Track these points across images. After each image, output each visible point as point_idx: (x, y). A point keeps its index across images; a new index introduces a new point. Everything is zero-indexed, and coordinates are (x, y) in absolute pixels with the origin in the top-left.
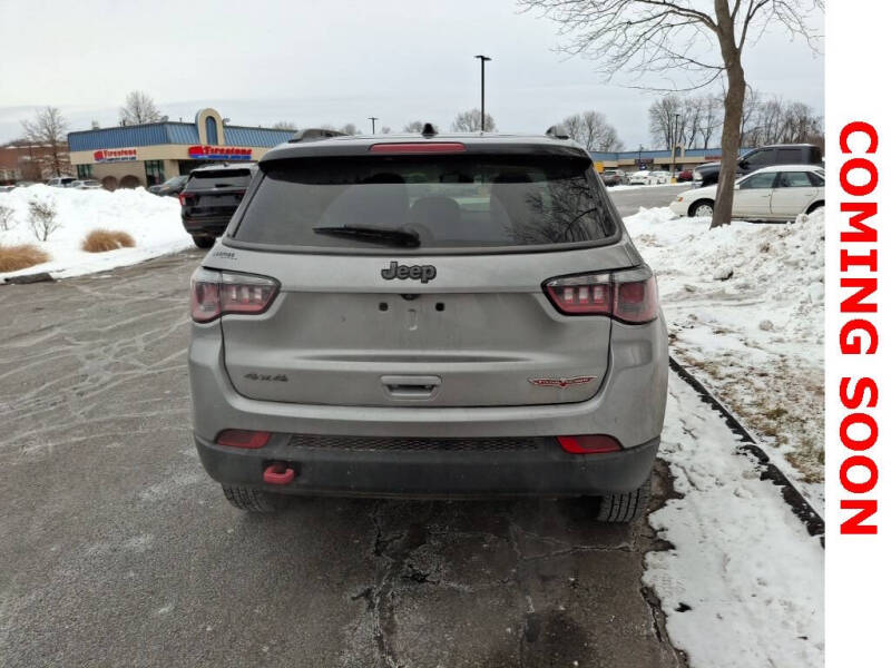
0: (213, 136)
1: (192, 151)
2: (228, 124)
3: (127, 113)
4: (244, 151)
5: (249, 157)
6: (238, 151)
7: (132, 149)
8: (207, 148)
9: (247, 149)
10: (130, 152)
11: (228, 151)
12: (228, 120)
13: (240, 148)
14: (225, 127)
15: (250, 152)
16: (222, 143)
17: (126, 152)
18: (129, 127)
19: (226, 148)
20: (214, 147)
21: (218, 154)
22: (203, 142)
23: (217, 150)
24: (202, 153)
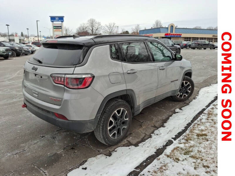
0: (172, 31)
1: (166, 35)
2: (177, 27)
3: (154, 25)
4: (179, 35)
5: (181, 36)
6: (178, 34)
7: (152, 34)
8: (170, 34)
9: (180, 34)
10: (151, 35)
11: (175, 35)
12: (177, 26)
13: (179, 34)
14: (176, 28)
15: (181, 35)
16: (174, 33)
17: (150, 35)
18: (153, 29)
19: (175, 34)
20: (172, 33)
21: (172, 35)
22: (169, 32)
23: (172, 34)
24: (168, 35)
